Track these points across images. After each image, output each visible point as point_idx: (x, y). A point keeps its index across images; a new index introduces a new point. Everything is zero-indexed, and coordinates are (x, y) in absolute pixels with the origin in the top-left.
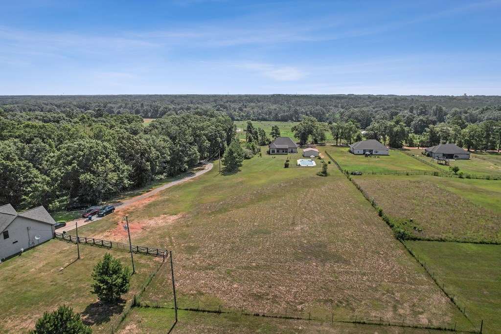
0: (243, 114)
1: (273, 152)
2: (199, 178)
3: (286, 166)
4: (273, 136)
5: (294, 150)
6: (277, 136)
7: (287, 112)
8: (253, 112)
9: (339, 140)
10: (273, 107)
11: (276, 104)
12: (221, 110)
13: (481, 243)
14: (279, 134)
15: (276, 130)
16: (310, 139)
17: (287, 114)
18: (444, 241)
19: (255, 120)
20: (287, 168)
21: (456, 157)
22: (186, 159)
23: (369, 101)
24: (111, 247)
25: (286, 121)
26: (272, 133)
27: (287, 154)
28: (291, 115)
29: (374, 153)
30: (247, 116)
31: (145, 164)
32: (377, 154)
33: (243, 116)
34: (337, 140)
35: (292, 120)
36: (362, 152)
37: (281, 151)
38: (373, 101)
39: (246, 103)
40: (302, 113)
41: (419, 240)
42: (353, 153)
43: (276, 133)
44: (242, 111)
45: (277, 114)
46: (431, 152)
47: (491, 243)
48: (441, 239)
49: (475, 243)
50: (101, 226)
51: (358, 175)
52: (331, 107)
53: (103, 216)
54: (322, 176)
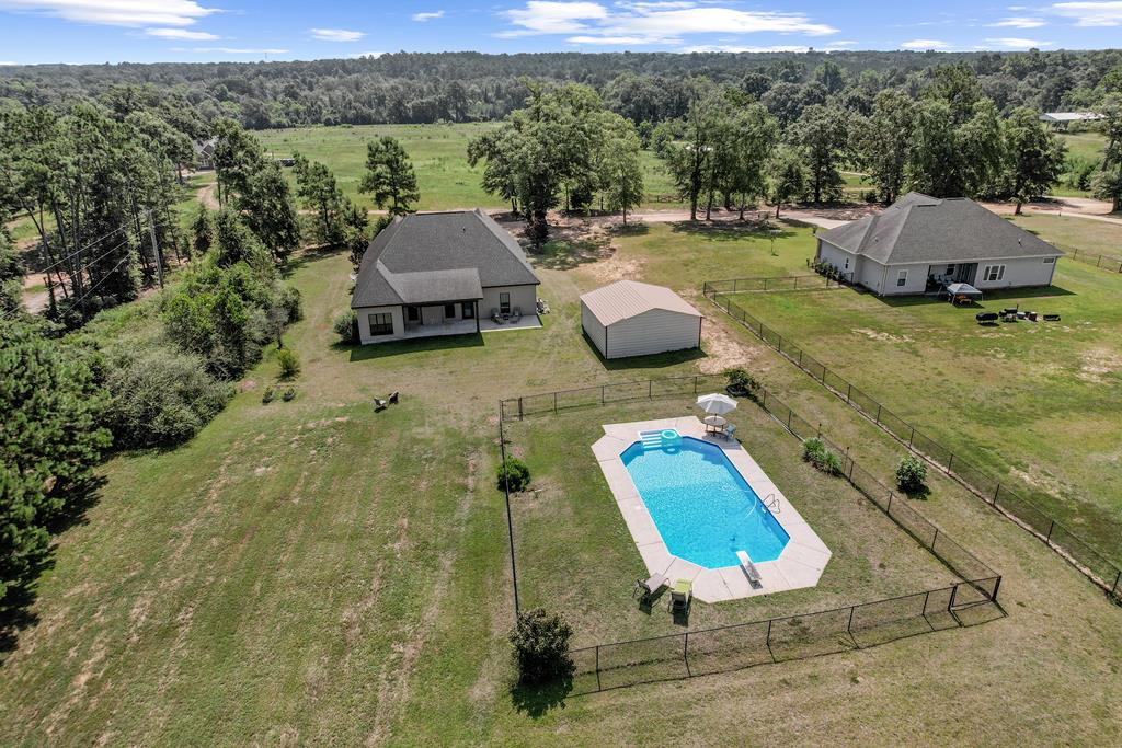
1: (381, 329)
4: (380, 199)
5: (517, 298)
6: (402, 193)
7: (430, 92)
8: (330, 99)
10: (387, 84)
11: (395, 76)
12: (232, 99)
15: (389, 163)
17: (431, 99)
19: (336, 124)
25: (429, 120)
27: (474, 339)
28: (444, 104)
30: (309, 112)
33: (297, 112)
35: (447, 118)
36: (921, 283)
37: (434, 315)
39: (313, 76)
40: (473, 95)
43: (392, 179)
44: (296, 99)
45: (400, 103)
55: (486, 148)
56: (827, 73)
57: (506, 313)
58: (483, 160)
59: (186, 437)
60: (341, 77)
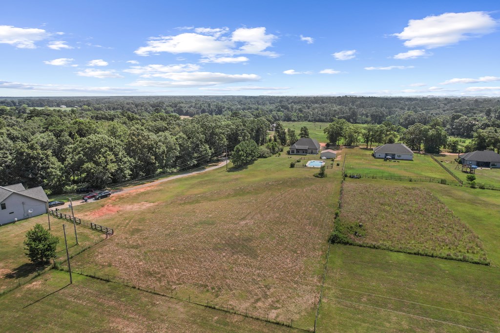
0: (302, 115)
1: (293, 152)
3: (292, 166)
4: (302, 137)
5: (314, 151)
6: (306, 136)
8: (313, 113)
9: (369, 143)
12: (282, 111)
13: (415, 254)
14: (308, 135)
15: (304, 131)
18: (377, 248)
20: (292, 168)
22: (196, 155)
23: (443, 104)
24: (80, 224)
26: (301, 134)
27: (306, 155)
29: (396, 157)
30: (304, 117)
31: (150, 157)
32: (400, 158)
34: (367, 143)
36: (383, 156)
37: (301, 152)
38: (449, 103)
39: (310, 104)
41: (351, 244)
42: (375, 157)
46: (464, 159)
47: (426, 255)
48: (374, 246)
49: (408, 253)
50: (89, 207)
51: (356, 178)
52: (396, 109)
53: (98, 199)
54: (318, 177)
57: (312, 153)
58: (327, 132)
59: (267, 157)
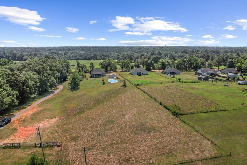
0: (67, 57)
1: (93, 76)
2: (58, 94)
3: (104, 83)
5: (104, 75)
7: (91, 55)
8: (72, 56)
9: (123, 69)
10: (82, 53)
11: (83, 51)
12: (54, 55)
13: (206, 112)
16: (109, 68)
17: (91, 56)
18: (193, 114)
19: (74, 60)
20: (104, 85)
21: (176, 73)
23: (127, 49)
24: (20, 147)
25: (91, 60)
26: (90, 67)
28: (93, 57)
29: (141, 74)
30: (69, 58)
32: (143, 74)
33: (67, 58)
34: (122, 69)
35: (94, 59)
36: (136, 74)
37: (97, 76)
38: (130, 49)
39: (67, 51)
40: (98, 55)
41: (184, 114)
42: (132, 75)
43: (92, 66)
44: (66, 55)
45: (85, 57)
46: (165, 72)
47: (210, 112)
49: (204, 112)
50: (6, 133)
51: (141, 85)
53: (3, 126)
54: (124, 87)
55: (101, 64)
56: (158, 52)
58: (100, 65)
59: (82, 81)
60: (73, 51)
